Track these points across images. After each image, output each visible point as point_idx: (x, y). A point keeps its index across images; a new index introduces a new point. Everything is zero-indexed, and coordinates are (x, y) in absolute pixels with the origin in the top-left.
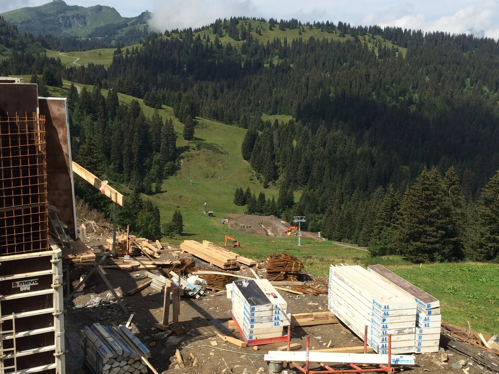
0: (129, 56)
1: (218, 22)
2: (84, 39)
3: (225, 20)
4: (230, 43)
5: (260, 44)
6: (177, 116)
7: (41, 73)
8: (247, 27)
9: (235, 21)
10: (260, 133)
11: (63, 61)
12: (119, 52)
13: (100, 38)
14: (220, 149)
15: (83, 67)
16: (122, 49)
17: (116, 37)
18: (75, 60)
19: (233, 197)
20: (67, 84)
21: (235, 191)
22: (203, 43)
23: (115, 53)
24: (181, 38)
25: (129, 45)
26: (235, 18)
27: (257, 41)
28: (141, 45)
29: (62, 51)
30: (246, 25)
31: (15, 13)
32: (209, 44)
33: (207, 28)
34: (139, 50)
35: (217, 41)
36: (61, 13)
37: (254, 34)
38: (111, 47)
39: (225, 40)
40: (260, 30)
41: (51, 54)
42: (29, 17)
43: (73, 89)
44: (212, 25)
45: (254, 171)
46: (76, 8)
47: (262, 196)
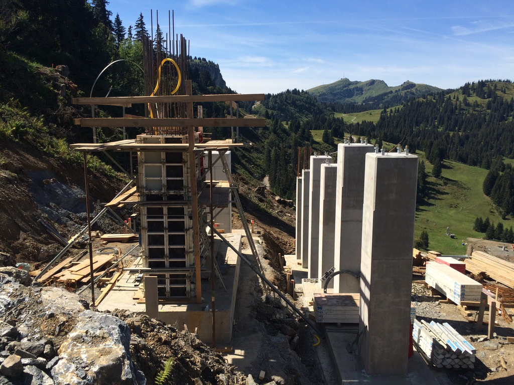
0: (392, 114)
1: (467, 85)
2: (360, 104)
3: (473, 83)
4: (476, 101)
5: (504, 100)
6: (428, 158)
7: (330, 129)
8: (493, 88)
9: (482, 84)
10: (501, 173)
11: (345, 120)
12: (385, 111)
13: (371, 103)
14: (463, 185)
15: (358, 123)
16: (387, 110)
17: (383, 101)
18: (353, 119)
19: (473, 225)
20: (347, 135)
21: (474, 220)
22: (453, 102)
23: (382, 113)
24: (435, 99)
25: (392, 106)
26: (482, 81)
27: (502, 98)
28: (402, 106)
29: (345, 113)
30: (492, 86)
31: (316, 89)
32: (458, 103)
33: (457, 90)
34: (400, 109)
35: (465, 100)
36: (345, 87)
37: (499, 93)
38: (379, 109)
39: (472, 99)
40: (505, 89)
41: (338, 115)
42: (324, 91)
44: (461, 88)
45: (494, 205)
46: (357, 82)
47: (500, 226)
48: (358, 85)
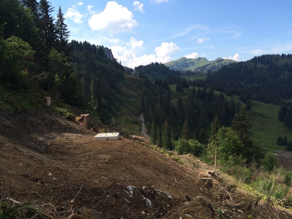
1: (255, 58)
2: (193, 71)
3: (259, 56)
4: (261, 67)
5: (277, 66)
9: (264, 57)
11: (186, 79)
13: (199, 70)
14: (265, 116)
17: (206, 69)
18: (191, 79)
19: (276, 141)
20: (191, 88)
21: (277, 138)
23: (208, 75)
24: (237, 66)
26: (264, 55)
30: (269, 58)
31: (168, 63)
32: (251, 68)
33: (250, 61)
34: (218, 72)
35: (255, 66)
36: (184, 62)
37: (274, 62)
39: (259, 65)
40: (277, 60)
42: (173, 64)
43: (194, 89)
44: (252, 59)
45: (286, 128)
46: (190, 59)
48: (192, 61)
